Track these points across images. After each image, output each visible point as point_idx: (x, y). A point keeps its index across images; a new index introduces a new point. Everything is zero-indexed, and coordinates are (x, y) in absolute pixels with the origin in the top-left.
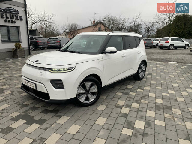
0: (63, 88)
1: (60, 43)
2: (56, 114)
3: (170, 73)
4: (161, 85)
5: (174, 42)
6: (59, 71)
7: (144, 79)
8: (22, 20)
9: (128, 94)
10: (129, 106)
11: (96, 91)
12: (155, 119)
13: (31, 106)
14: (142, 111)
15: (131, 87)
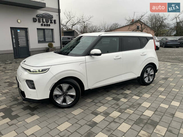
2: (32, 112)
4: (169, 93)
7: (152, 85)
8: (56, 23)
9: (118, 100)
10: (107, 115)
11: (74, 94)
12: (123, 136)
13: (20, 101)
15: (128, 92)
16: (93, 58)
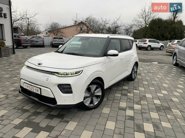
0: (71, 92)
1: (44, 42)
2: (62, 119)
3: (157, 73)
4: (153, 85)
5: (151, 44)
6: (66, 75)
7: (136, 80)
8: (6, 17)
9: (126, 95)
10: (132, 108)
11: (100, 94)
12: (161, 121)
13: (33, 111)
14: (145, 113)
15: (126, 88)
16: (109, 58)
